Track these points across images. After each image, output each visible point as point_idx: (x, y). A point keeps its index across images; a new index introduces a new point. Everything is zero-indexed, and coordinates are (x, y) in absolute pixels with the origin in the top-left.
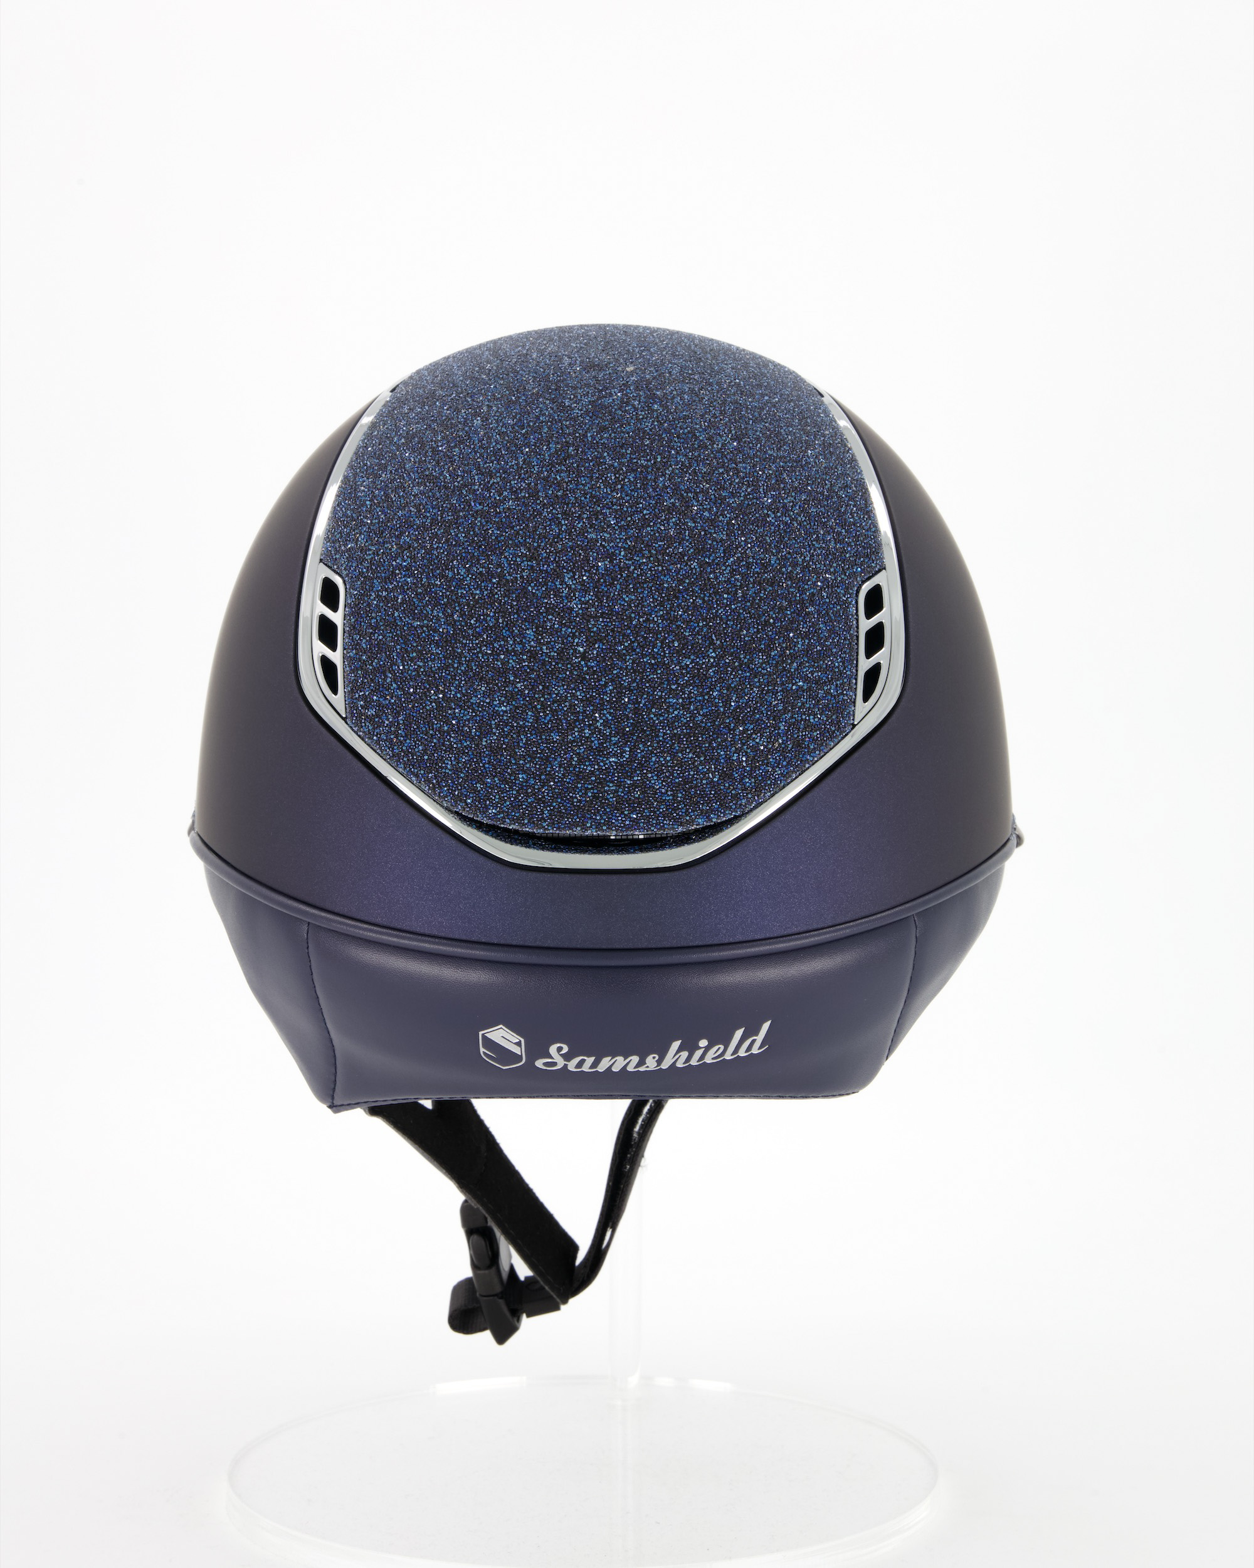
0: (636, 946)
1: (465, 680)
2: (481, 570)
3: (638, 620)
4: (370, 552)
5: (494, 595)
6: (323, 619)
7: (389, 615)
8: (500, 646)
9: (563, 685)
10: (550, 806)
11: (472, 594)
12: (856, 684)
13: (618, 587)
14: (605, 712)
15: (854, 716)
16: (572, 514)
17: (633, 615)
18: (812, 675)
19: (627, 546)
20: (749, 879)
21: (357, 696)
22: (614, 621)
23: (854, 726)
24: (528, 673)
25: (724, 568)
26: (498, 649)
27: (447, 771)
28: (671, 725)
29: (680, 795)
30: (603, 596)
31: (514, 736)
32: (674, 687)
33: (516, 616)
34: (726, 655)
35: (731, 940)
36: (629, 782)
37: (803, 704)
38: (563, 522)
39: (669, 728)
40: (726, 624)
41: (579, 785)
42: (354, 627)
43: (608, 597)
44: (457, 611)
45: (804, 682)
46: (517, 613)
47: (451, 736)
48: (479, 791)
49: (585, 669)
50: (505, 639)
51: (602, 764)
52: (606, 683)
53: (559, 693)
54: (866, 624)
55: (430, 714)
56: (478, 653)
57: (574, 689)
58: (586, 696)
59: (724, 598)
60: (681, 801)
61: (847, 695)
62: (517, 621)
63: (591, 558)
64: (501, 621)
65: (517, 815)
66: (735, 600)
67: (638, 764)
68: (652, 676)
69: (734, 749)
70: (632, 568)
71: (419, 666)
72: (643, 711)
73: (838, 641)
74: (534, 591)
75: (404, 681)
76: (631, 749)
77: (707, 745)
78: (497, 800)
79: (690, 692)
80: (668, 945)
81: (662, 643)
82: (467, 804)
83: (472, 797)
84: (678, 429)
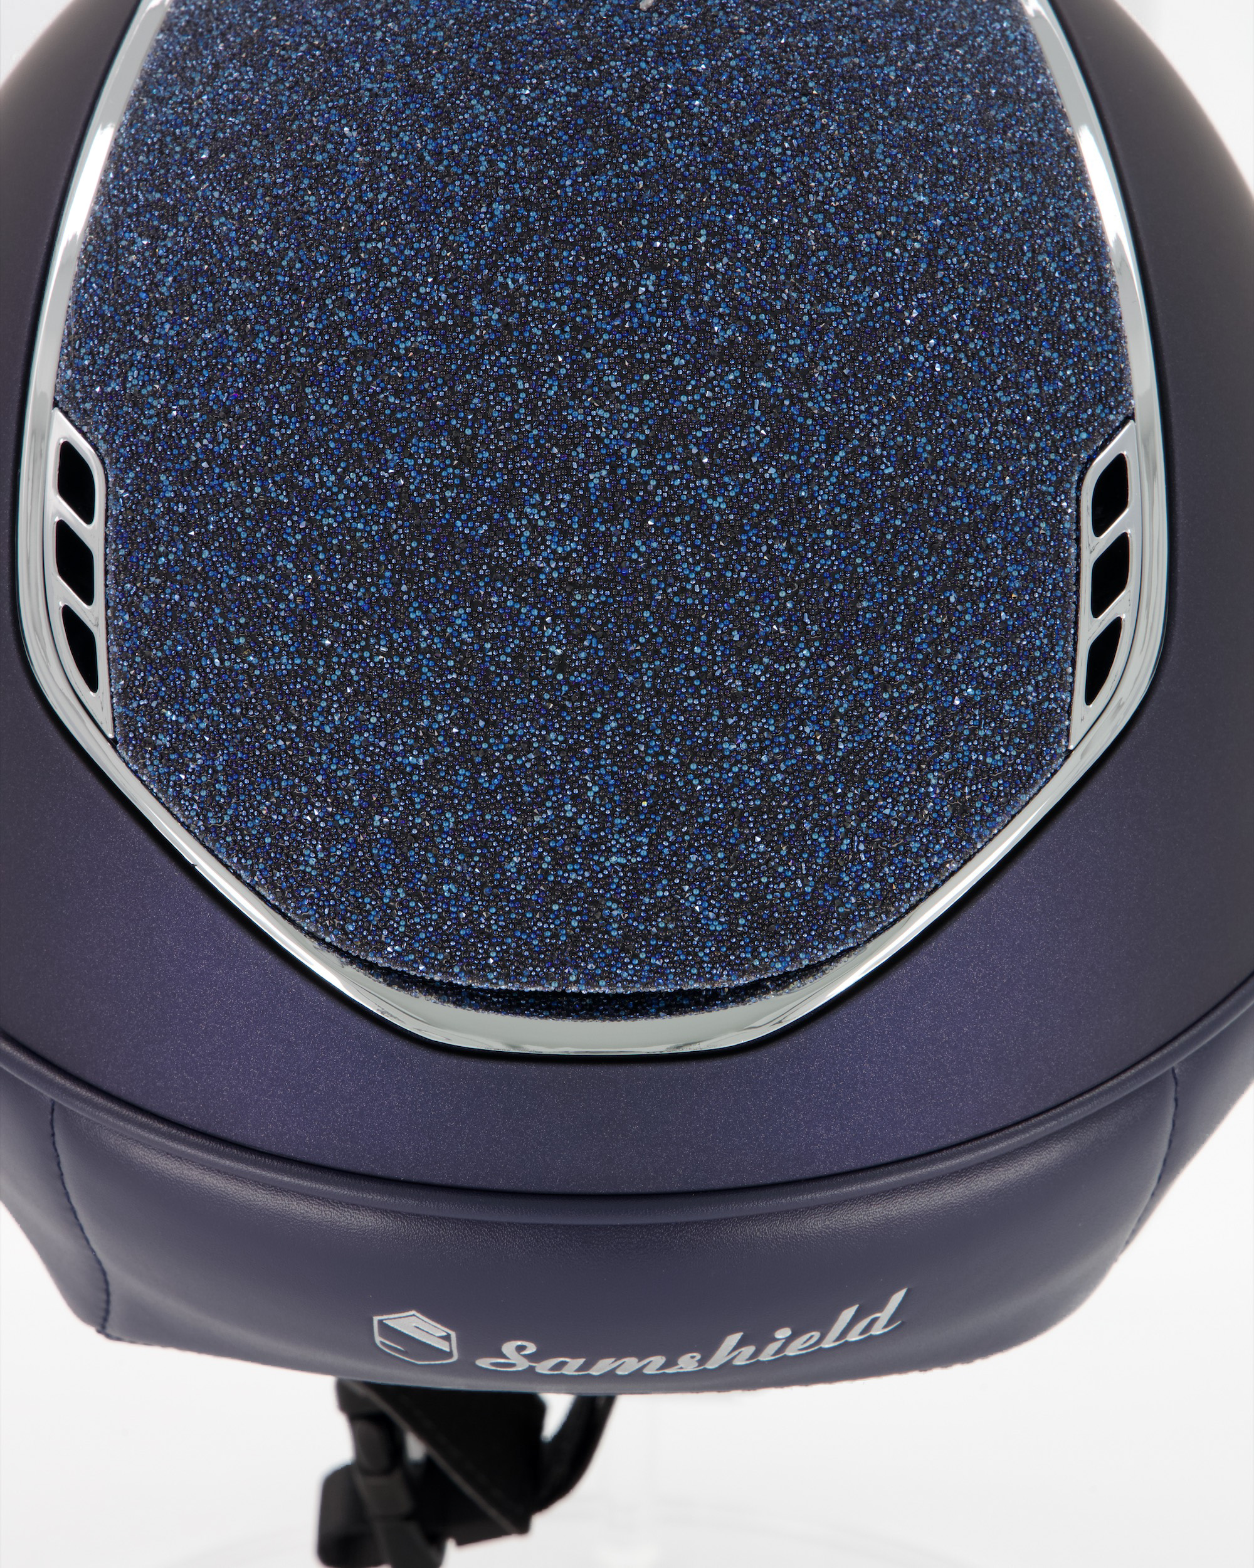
0: (661, 1189)
1: (338, 701)
2: (365, 479)
3: (665, 591)
4: (152, 412)
5: (390, 536)
6: (63, 530)
7: (191, 555)
8: (404, 639)
9: (524, 720)
10: (501, 944)
11: (349, 529)
12: (1073, 674)
13: (626, 524)
14: (603, 771)
15: (1068, 736)
16: (538, 368)
17: (654, 582)
18: (991, 672)
19: (642, 437)
20: (870, 1061)
21: (135, 705)
22: (619, 593)
23: (1069, 753)
24: (458, 695)
25: (826, 473)
26: (400, 645)
27: (308, 869)
28: (726, 793)
29: (742, 921)
30: (597, 545)
31: (433, 812)
32: (731, 721)
33: (433, 580)
34: (829, 653)
35: (836, 1169)
36: (647, 900)
37: (973, 731)
38: (520, 386)
39: (722, 798)
40: (830, 589)
41: (555, 907)
42: (125, 568)
43: (607, 545)
44: (322, 562)
45: (974, 689)
46: (435, 575)
47: (314, 807)
48: (368, 912)
49: (565, 688)
50: (413, 625)
51: (597, 868)
52: (605, 717)
53: (515, 735)
54: (1093, 546)
55: (274, 761)
56: (362, 649)
57: (544, 727)
58: (565, 741)
59: (827, 537)
60: (743, 933)
61: (1056, 700)
62: (436, 590)
63: (575, 465)
64: (404, 588)
65: (440, 957)
66: (847, 539)
67: (664, 867)
68: (690, 701)
69: (842, 830)
70: (653, 483)
71: (250, 664)
72: (674, 769)
73: (1041, 595)
74: (467, 531)
75: (224, 691)
76: (651, 840)
77: (793, 827)
78: (402, 929)
79: (762, 730)
80: (721, 1185)
81: (709, 635)
82: (346, 933)
83: (356, 921)
84: (740, 162)
